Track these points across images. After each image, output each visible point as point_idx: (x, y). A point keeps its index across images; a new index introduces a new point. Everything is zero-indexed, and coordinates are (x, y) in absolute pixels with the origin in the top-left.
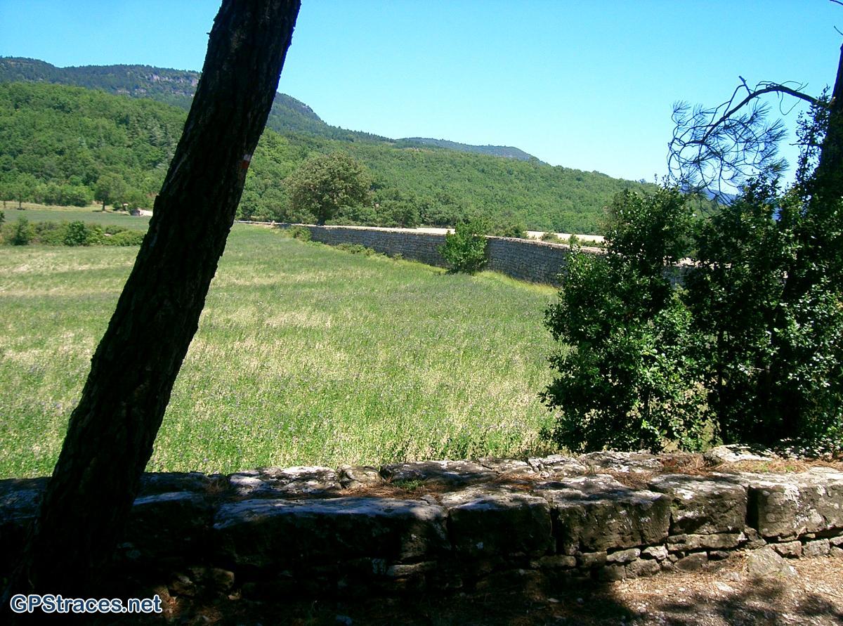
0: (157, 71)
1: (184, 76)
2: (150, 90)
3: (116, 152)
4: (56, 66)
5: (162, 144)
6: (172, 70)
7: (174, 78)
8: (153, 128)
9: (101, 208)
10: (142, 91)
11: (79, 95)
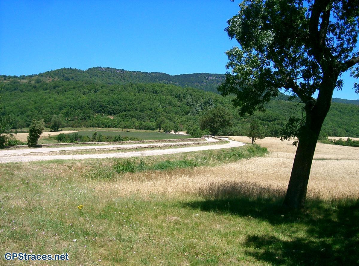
0: (211, 75)
1: (222, 76)
2: (208, 83)
3: (173, 109)
4: (170, 75)
5: (191, 105)
6: (217, 74)
7: (218, 77)
8: (188, 99)
9: (158, 131)
10: (205, 83)
11: (163, 87)
